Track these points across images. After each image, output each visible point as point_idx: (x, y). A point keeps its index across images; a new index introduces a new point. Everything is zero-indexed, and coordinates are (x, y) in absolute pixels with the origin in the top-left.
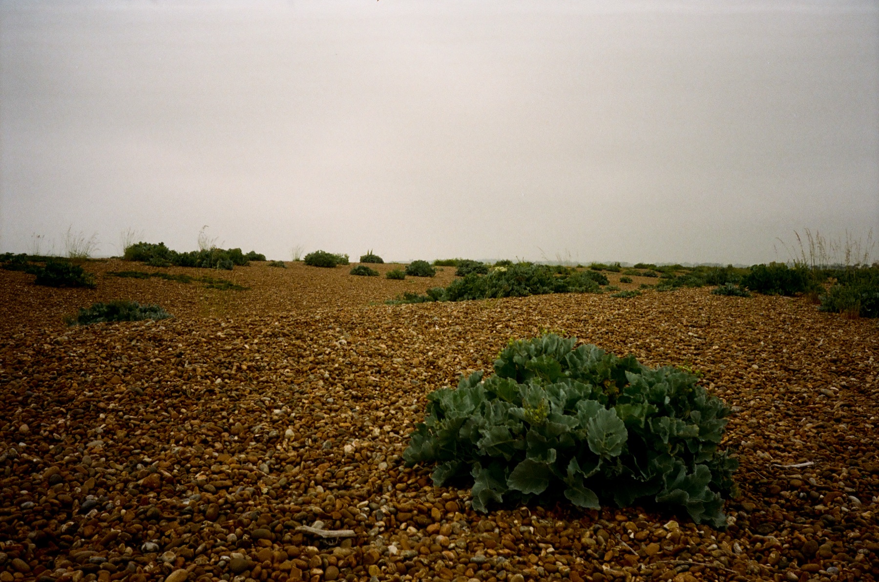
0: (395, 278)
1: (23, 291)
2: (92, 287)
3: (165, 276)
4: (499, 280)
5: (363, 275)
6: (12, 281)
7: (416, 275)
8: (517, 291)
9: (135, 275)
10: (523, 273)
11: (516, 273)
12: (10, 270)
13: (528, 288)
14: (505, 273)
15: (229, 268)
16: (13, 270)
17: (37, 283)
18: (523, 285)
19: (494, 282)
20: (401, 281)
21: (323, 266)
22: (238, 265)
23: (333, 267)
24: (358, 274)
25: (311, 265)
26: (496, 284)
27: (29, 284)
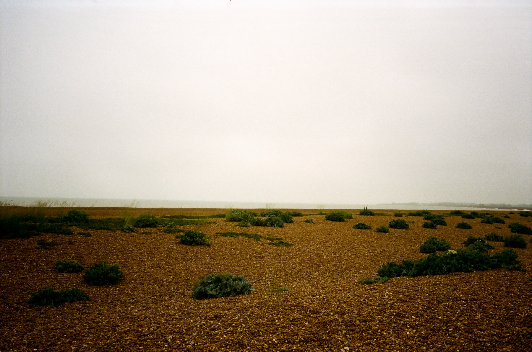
0: (382, 232)
1: (173, 248)
2: (208, 245)
3: (246, 235)
4: (451, 259)
5: (362, 228)
6: (168, 242)
7: (396, 228)
8: (464, 268)
9: (231, 235)
10: (468, 255)
11: (464, 255)
12: (167, 233)
13: (472, 266)
14: (455, 255)
15: (281, 227)
16: (169, 233)
17: (180, 243)
18: (469, 264)
19: (448, 261)
20: (386, 234)
21: (336, 221)
22: (287, 222)
23: (342, 221)
24: (359, 228)
25: (329, 220)
26: (450, 262)
27: (177, 243)
